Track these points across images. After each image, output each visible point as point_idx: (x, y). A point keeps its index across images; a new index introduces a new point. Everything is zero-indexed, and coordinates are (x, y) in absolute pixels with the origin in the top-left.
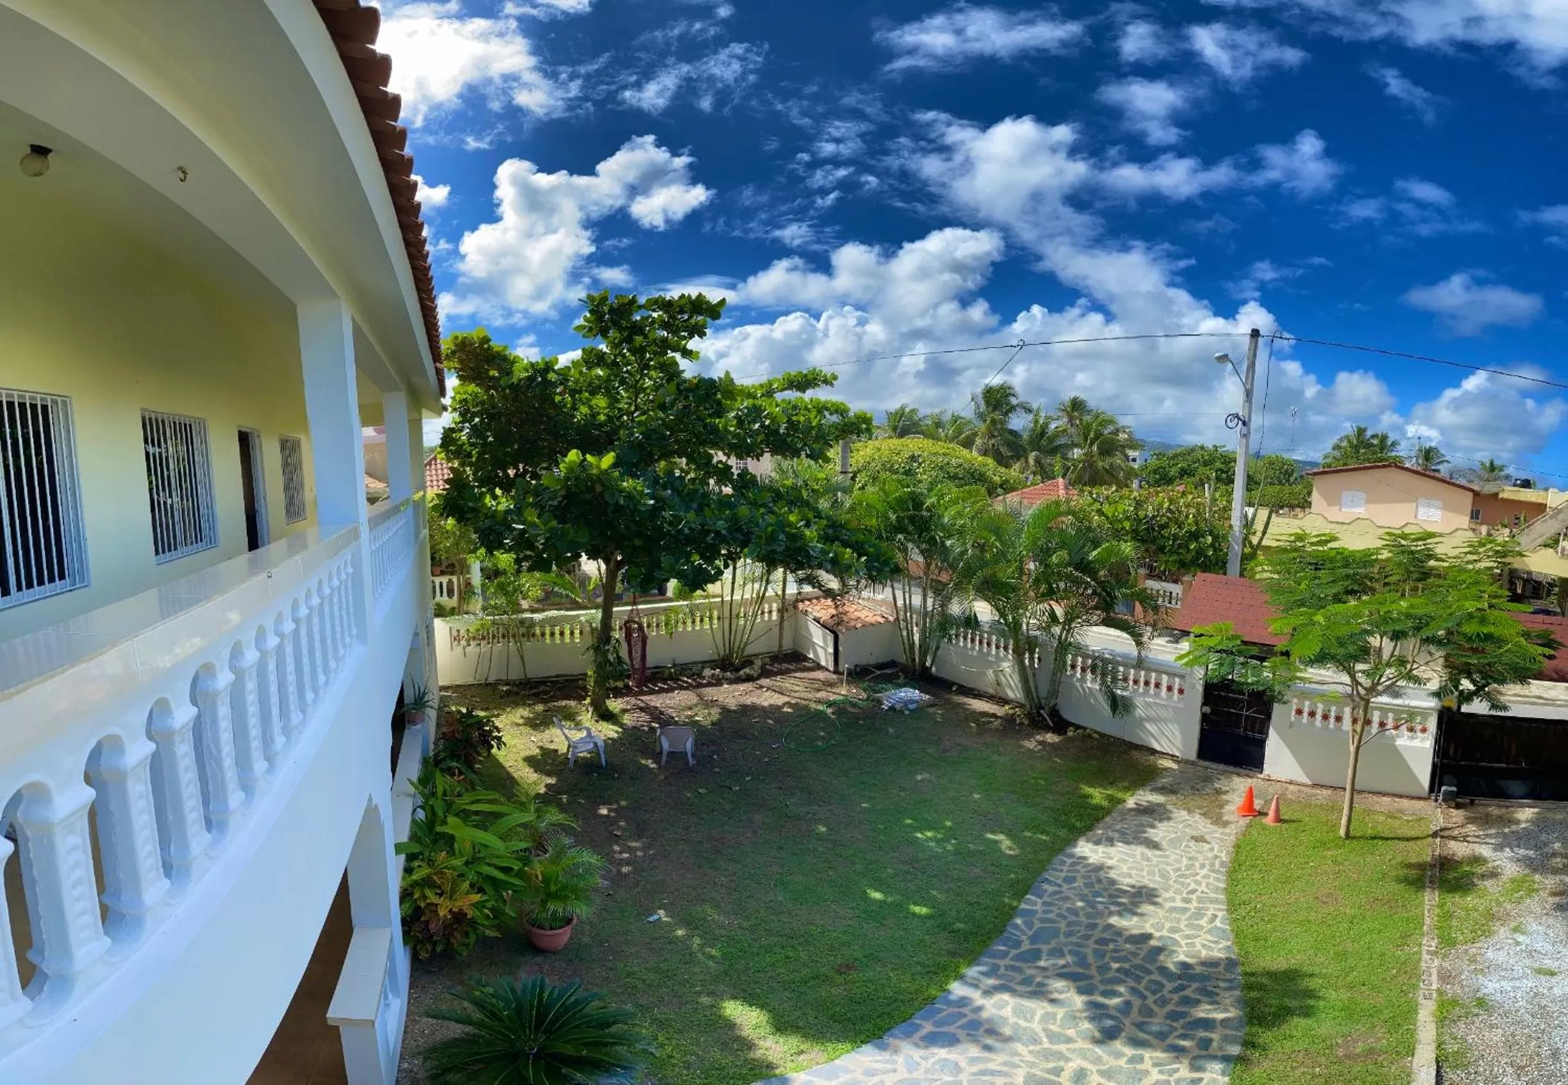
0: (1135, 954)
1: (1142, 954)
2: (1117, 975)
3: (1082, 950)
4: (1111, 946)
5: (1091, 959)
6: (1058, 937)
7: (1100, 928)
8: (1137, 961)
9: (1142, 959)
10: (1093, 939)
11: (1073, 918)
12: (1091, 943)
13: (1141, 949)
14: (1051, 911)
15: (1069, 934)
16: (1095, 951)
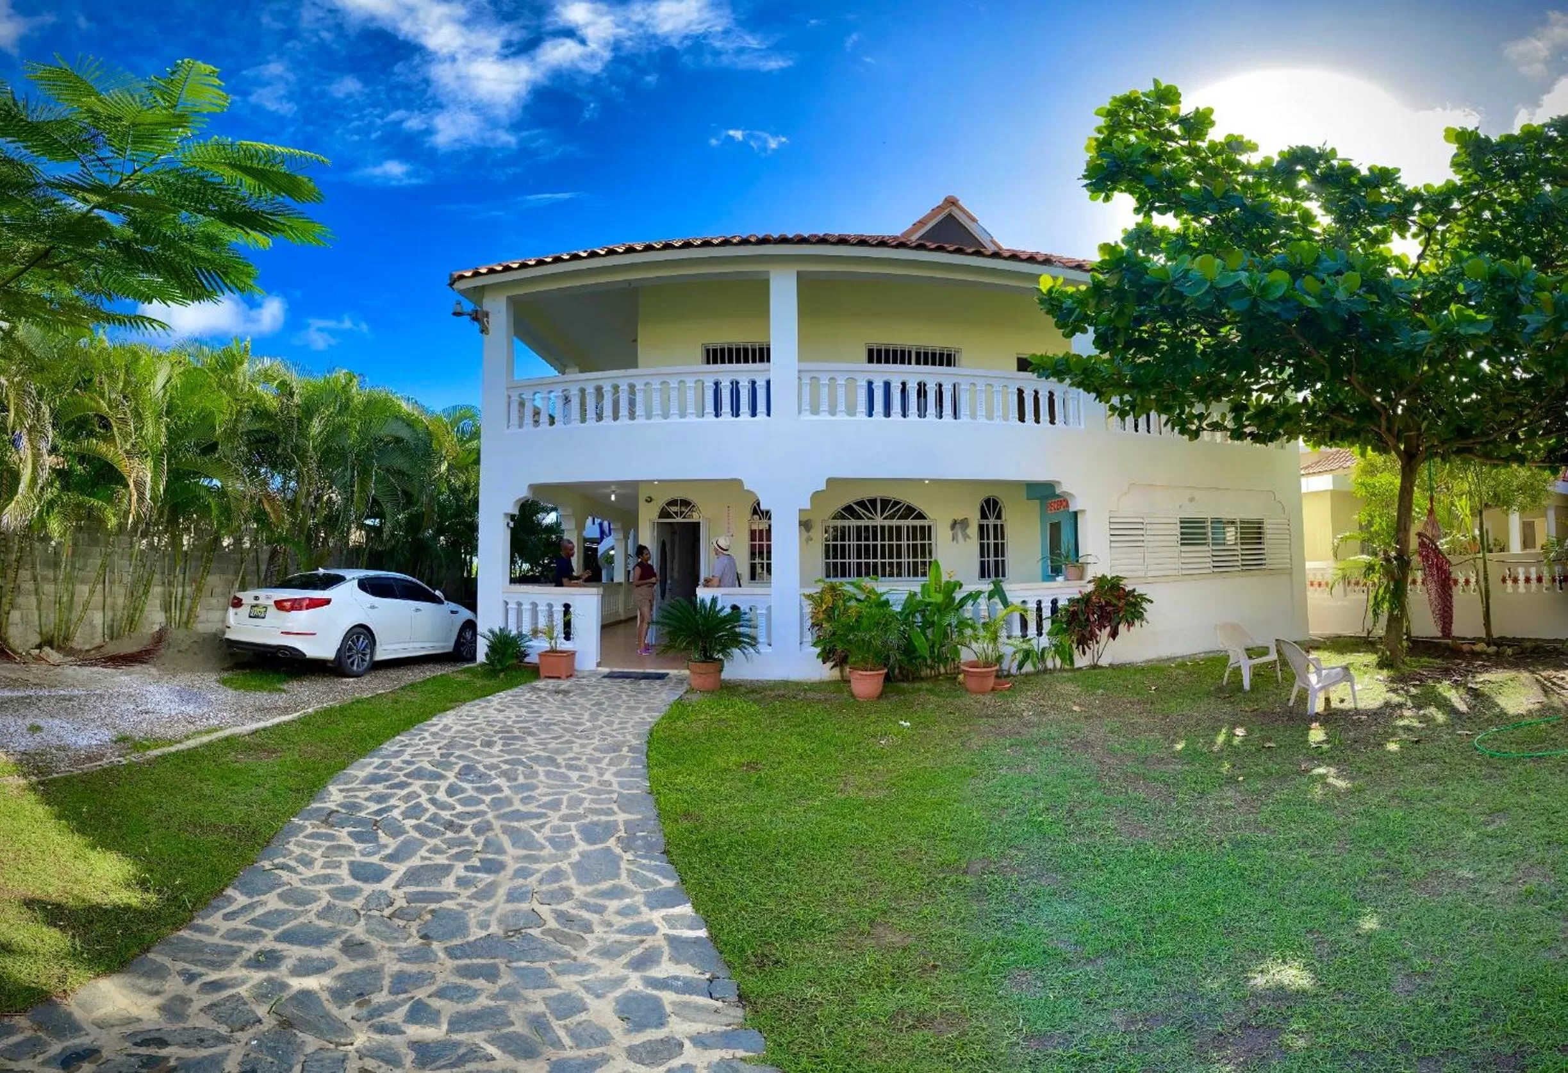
0: (435, 850)
1: (423, 852)
2: (463, 822)
3: (524, 852)
4: (475, 862)
5: (505, 841)
6: (573, 865)
7: (502, 892)
8: (432, 842)
9: (426, 843)
10: (509, 871)
11: (564, 907)
12: (512, 866)
13: (423, 858)
14: (622, 912)
15: (557, 874)
16: (501, 850)
